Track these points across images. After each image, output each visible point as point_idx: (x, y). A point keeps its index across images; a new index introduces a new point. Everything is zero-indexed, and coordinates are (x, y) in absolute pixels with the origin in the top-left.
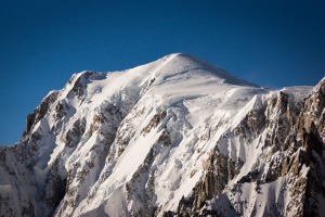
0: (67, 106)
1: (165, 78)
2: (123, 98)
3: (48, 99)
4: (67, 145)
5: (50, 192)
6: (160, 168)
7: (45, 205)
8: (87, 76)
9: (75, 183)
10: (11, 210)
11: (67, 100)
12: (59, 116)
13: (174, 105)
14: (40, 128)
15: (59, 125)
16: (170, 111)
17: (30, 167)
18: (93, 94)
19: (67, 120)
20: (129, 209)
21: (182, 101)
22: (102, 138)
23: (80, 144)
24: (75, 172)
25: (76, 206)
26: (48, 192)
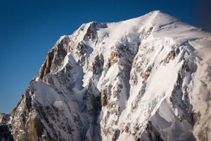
0: (86, 46)
1: (160, 27)
2: (129, 41)
3: (62, 41)
4: (94, 73)
5: (90, 106)
6: (189, 86)
7: (87, 115)
8: (94, 25)
9: (113, 99)
10: (67, 119)
11: (84, 42)
12: (82, 53)
13: (183, 44)
14: (69, 61)
15: (83, 59)
16: (182, 48)
17: (70, 88)
18: (103, 37)
19: (88, 56)
20: (176, 114)
21: (187, 42)
22: (122, 68)
23: (103, 72)
24: (110, 92)
25: (120, 115)
26: (88, 106)
